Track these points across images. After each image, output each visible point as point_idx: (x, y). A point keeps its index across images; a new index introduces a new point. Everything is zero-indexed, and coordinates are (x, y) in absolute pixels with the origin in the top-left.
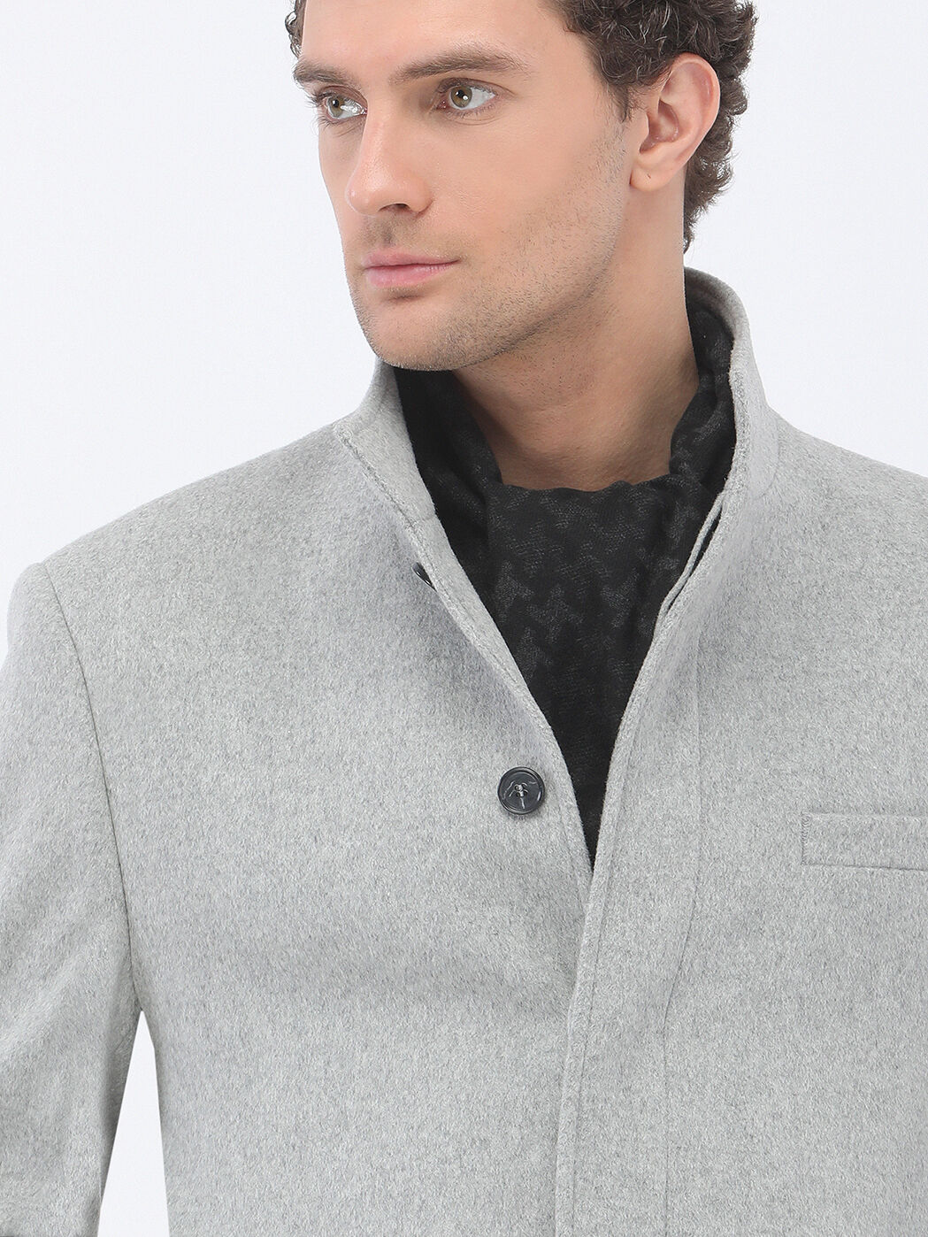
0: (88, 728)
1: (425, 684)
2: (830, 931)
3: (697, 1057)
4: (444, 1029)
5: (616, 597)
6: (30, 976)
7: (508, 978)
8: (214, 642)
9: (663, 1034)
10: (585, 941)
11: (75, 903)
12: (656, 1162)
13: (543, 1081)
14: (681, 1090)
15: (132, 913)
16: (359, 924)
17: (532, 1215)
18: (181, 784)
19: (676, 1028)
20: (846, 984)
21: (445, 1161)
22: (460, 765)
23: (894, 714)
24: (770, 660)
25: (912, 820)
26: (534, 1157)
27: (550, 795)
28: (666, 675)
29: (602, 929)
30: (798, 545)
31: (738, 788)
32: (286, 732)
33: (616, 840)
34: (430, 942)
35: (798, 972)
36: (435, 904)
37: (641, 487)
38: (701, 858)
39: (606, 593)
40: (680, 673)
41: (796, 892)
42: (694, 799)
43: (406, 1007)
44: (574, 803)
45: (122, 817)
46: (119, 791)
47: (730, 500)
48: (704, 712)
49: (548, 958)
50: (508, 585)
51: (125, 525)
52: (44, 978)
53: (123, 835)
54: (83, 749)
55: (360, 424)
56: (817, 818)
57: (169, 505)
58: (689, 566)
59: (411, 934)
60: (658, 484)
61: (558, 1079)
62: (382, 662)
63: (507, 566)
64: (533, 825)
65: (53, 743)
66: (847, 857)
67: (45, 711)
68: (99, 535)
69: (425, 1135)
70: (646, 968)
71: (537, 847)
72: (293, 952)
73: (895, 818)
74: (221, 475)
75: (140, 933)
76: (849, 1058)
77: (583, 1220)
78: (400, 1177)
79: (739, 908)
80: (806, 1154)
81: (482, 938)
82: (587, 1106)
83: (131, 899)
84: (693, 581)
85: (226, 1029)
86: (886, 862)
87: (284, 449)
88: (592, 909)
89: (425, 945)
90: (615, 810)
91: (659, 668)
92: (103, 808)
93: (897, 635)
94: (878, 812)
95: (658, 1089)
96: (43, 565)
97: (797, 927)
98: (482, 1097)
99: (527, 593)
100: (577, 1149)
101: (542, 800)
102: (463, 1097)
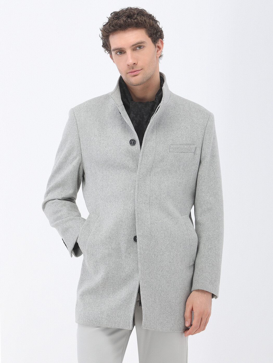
0: (77, 131)
1: (121, 127)
2: (173, 161)
3: (154, 178)
4: (121, 173)
5: (146, 117)
6: (69, 163)
7: (130, 167)
8: (94, 120)
9: (150, 175)
10: (139, 163)
11: (75, 154)
12: (149, 193)
13: (134, 181)
14: (152, 183)
15: (82, 155)
16: (111, 159)
17: (132, 199)
18: (89, 139)
19: (152, 174)
20: (176, 168)
21: (121, 191)
22: (125, 138)
23: (183, 132)
24: (166, 125)
25: (185, 146)
26: (132, 191)
27: (136, 143)
28: (151, 127)
29: (142, 161)
30: (171, 110)
31: (161, 142)
32: (103, 133)
33: (144, 149)
34: (120, 162)
35: (169, 167)
36: (121, 157)
37: (151, 102)
38: (155, 152)
39: (145, 116)
40: (154, 127)
41: (169, 156)
42: (155, 144)
43: (116, 170)
44: (139, 144)
45: (81, 143)
46: (81, 139)
47: (161, 104)
48: (157, 132)
49: (135, 165)
50: (132, 115)
51: (84, 103)
52: (71, 163)
53: (81, 145)
54: (76, 133)
55: (112, 93)
56: (172, 146)
57: (90, 101)
58: (155, 113)
59: (117, 160)
60: (153, 102)
61: (136, 181)
62: (116, 124)
63: (132, 112)
64: (134, 147)
65: (73, 132)
66: (176, 151)
67: (72, 128)
68: (80, 105)
69: (118, 188)
70: (147, 167)
71: (134, 150)
72: (102, 162)
73: (183, 146)
74: (97, 97)
75: (83, 158)
76: (176, 178)
77: (139, 200)
78: (115, 193)
79: (161, 158)
80: (169, 192)
81: (126, 161)
82: (139, 185)
83: (82, 154)
84: (155, 115)
85: (93, 172)
86: (181, 152)
87: (106, 94)
88: (140, 158)
89: (119, 162)
90: (144, 145)
91: (150, 126)
92: (79, 141)
93: (184, 122)
94: (180, 145)
95: (149, 183)
96: (73, 108)
97: (169, 161)
98: (126, 183)
99: (134, 116)
100: (138, 191)
101: (135, 143)
102: (123, 183)
